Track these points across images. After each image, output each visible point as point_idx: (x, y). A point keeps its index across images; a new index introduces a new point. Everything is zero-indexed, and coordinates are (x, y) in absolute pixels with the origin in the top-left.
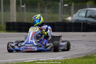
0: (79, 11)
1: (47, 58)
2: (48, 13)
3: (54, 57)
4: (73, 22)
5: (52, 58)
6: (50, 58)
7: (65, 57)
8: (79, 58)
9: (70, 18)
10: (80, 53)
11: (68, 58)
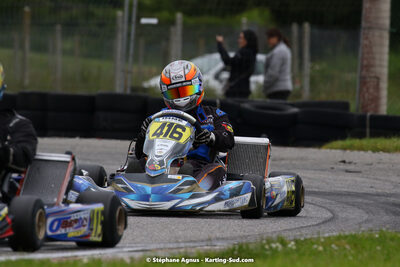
2: (65, 53)
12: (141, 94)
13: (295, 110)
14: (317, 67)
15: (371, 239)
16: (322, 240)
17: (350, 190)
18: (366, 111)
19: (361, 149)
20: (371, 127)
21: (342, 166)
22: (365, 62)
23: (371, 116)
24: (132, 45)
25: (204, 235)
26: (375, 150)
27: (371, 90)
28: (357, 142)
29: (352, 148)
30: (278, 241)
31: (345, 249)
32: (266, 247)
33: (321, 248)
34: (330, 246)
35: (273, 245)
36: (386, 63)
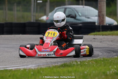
0: (56, 8)
1: (16, 67)
2: (17, 11)
3: (25, 66)
4: (49, 22)
5: (22, 66)
6: (20, 66)
7: (38, 66)
8: (55, 67)
9: (44, 18)
10: (57, 61)
11: (43, 67)
12: (39, 22)
13: (81, 25)
15: (101, 60)
16: (87, 61)
17: (96, 46)
18: (100, 24)
19: (99, 35)
20: (102, 29)
21: (94, 40)
22: (100, 11)
23: (102, 26)
26: (103, 35)
27: (102, 19)
28: (98, 33)
29: (96, 35)
31: (93, 63)
32: (72, 64)
33: (87, 63)
34: (89, 63)
35: (74, 63)
36: (105, 11)
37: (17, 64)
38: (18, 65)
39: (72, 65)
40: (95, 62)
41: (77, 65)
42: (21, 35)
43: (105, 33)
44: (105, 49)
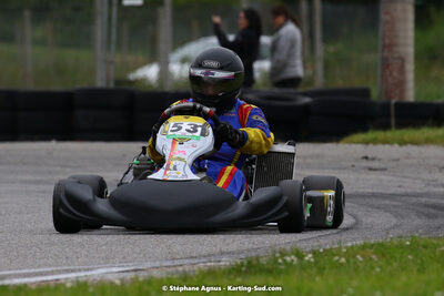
1: (41, 274)
3: (80, 270)
5: (67, 271)
6: (58, 272)
7: (136, 270)
8: (210, 273)
10: (214, 250)
11: (155, 274)
12: (127, 87)
13: (307, 100)
14: (332, 49)
15: (401, 246)
16: (344, 250)
17: (375, 191)
18: (390, 98)
19: (385, 142)
20: (396, 116)
21: (365, 163)
22: (387, 41)
23: (396, 104)
24: (114, 30)
25: (205, 250)
26: (402, 143)
27: (395, 74)
28: (380, 134)
29: (375, 142)
30: (293, 254)
31: (371, 259)
32: (280, 261)
33: (343, 260)
34: (354, 257)
35: (288, 259)
36: (411, 41)
37: (46, 265)
38: (50, 266)
39: (283, 267)
40: (375, 253)
41: (304, 267)
42: (53, 145)
43: (409, 133)
44: (414, 200)
